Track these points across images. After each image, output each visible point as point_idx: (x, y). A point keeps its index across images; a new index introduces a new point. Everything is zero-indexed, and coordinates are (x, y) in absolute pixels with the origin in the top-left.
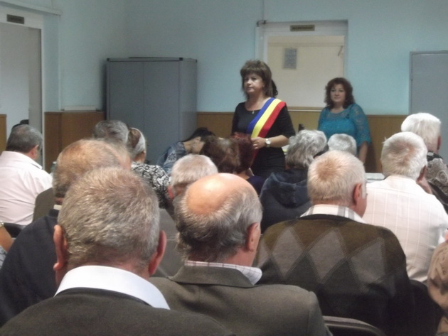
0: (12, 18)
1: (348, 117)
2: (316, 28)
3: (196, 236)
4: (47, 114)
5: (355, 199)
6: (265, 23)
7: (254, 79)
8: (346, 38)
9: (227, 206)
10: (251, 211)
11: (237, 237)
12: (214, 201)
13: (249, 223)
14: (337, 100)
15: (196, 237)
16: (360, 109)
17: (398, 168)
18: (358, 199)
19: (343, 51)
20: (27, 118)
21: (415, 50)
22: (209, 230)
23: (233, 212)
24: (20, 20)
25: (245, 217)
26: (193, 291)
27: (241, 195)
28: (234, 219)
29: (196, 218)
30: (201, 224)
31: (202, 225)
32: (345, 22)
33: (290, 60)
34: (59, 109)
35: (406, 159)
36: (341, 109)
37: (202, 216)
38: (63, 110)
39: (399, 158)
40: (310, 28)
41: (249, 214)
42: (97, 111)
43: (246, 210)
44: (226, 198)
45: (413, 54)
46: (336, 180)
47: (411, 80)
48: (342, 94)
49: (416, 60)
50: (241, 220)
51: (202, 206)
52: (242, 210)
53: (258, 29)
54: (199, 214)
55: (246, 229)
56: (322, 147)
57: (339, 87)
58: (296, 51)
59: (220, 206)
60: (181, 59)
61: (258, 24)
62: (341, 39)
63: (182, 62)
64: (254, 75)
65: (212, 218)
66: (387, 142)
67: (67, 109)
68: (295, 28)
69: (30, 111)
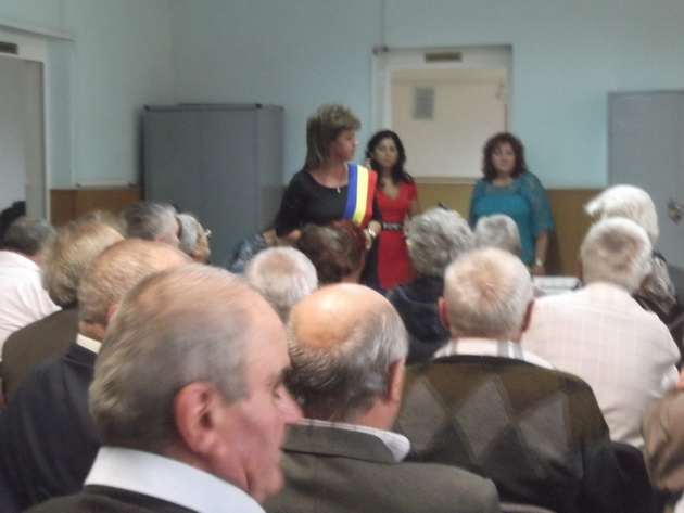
1: (519, 192)
2: (465, 57)
3: (313, 382)
4: (55, 193)
6: (385, 49)
8: (510, 71)
9: (359, 335)
10: (394, 341)
11: (374, 383)
12: (337, 329)
13: (392, 359)
15: (314, 384)
16: (536, 180)
19: (504, 91)
20: (20, 197)
21: (614, 87)
22: (333, 374)
23: (367, 344)
24: (11, 48)
25: (386, 350)
26: (305, 464)
27: (380, 318)
28: (371, 355)
29: (312, 355)
30: (320, 363)
31: (321, 366)
32: (508, 48)
33: (424, 105)
34: (71, 184)
35: (628, 260)
37: (321, 352)
38: (78, 186)
39: (617, 259)
40: (454, 56)
41: (390, 346)
42: (131, 186)
43: (387, 341)
44: (357, 323)
45: (614, 98)
47: (611, 135)
48: (511, 159)
49: (617, 104)
50: (381, 355)
51: (319, 337)
52: (382, 339)
53: (375, 60)
54: (316, 349)
55: (386, 369)
57: (506, 147)
58: (432, 92)
59: (347, 335)
60: (259, 106)
61: (375, 51)
62: (502, 73)
63: (260, 111)
65: (336, 354)
67: (83, 184)
68: (432, 57)
69: (28, 189)
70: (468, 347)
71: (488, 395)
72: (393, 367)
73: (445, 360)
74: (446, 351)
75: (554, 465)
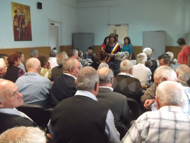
0: (52, 24)
2: (121, 26)
4: (60, 46)
5: (130, 71)
6: (109, 24)
7: (113, 38)
8: (128, 28)
11: (110, 80)
14: (126, 43)
15: (102, 79)
17: (140, 61)
18: (131, 72)
20: (55, 47)
21: (144, 31)
22: (104, 77)
24: (53, 24)
32: (128, 24)
33: (115, 32)
34: (62, 45)
36: (127, 45)
39: (140, 59)
40: (119, 25)
42: (71, 45)
45: (144, 32)
46: (127, 66)
49: (144, 33)
56: (122, 56)
57: (127, 39)
58: (116, 30)
60: (90, 33)
61: (108, 25)
62: (127, 28)
64: (113, 37)
66: (138, 55)
67: (64, 45)
68: (117, 26)
69: (56, 46)
70: (122, 74)
71: (124, 81)
72: (112, 78)
73: (118, 75)
74: (119, 74)
75: (133, 92)
